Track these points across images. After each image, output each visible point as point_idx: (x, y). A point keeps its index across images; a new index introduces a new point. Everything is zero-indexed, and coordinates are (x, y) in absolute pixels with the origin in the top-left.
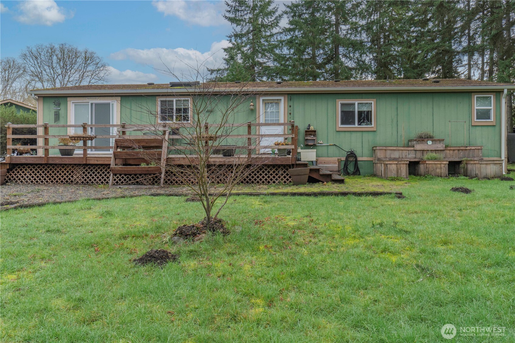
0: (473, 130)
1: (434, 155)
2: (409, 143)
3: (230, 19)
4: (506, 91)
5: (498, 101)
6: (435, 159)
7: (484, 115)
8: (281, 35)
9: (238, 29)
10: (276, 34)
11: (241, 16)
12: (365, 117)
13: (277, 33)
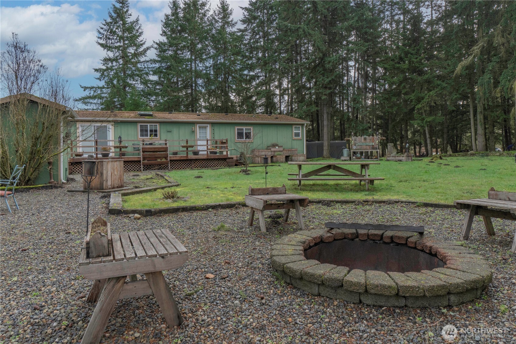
0: (294, 142)
1: (279, 153)
2: (268, 148)
3: (102, 45)
4: (305, 125)
5: (303, 128)
6: (280, 155)
7: (297, 135)
8: (148, 63)
9: (111, 55)
10: (143, 62)
11: (112, 43)
12: (248, 136)
13: (145, 61)
